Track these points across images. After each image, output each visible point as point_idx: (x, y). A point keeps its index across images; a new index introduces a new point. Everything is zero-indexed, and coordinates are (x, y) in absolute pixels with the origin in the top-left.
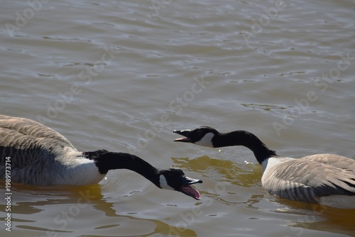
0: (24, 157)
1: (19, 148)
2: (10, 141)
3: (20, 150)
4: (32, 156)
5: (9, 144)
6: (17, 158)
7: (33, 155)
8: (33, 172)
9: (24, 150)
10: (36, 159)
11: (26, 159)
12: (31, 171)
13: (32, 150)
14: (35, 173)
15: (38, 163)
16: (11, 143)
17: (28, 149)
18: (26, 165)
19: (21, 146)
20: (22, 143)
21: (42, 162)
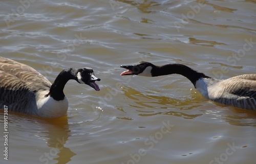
0: (13, 96)
1: (11, 89)
2: (6, 83)
3: (12, 90)
4: (19, 96)
5: (4, 85)
6: (9, 96)
7: (21, 96)
8: (18, 108)
9: (14, 91)
10: (22, 98)
11: (15, 98)
12: (17, 107)
13: (20, 92)
14: (20, 109)
15: (23, 101)
16: (6, 85)
17: (18, 90)
18: (14, 102)
19: (13, 88)
20: (14, 86)
21: (26, 101)
